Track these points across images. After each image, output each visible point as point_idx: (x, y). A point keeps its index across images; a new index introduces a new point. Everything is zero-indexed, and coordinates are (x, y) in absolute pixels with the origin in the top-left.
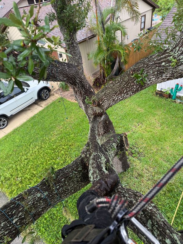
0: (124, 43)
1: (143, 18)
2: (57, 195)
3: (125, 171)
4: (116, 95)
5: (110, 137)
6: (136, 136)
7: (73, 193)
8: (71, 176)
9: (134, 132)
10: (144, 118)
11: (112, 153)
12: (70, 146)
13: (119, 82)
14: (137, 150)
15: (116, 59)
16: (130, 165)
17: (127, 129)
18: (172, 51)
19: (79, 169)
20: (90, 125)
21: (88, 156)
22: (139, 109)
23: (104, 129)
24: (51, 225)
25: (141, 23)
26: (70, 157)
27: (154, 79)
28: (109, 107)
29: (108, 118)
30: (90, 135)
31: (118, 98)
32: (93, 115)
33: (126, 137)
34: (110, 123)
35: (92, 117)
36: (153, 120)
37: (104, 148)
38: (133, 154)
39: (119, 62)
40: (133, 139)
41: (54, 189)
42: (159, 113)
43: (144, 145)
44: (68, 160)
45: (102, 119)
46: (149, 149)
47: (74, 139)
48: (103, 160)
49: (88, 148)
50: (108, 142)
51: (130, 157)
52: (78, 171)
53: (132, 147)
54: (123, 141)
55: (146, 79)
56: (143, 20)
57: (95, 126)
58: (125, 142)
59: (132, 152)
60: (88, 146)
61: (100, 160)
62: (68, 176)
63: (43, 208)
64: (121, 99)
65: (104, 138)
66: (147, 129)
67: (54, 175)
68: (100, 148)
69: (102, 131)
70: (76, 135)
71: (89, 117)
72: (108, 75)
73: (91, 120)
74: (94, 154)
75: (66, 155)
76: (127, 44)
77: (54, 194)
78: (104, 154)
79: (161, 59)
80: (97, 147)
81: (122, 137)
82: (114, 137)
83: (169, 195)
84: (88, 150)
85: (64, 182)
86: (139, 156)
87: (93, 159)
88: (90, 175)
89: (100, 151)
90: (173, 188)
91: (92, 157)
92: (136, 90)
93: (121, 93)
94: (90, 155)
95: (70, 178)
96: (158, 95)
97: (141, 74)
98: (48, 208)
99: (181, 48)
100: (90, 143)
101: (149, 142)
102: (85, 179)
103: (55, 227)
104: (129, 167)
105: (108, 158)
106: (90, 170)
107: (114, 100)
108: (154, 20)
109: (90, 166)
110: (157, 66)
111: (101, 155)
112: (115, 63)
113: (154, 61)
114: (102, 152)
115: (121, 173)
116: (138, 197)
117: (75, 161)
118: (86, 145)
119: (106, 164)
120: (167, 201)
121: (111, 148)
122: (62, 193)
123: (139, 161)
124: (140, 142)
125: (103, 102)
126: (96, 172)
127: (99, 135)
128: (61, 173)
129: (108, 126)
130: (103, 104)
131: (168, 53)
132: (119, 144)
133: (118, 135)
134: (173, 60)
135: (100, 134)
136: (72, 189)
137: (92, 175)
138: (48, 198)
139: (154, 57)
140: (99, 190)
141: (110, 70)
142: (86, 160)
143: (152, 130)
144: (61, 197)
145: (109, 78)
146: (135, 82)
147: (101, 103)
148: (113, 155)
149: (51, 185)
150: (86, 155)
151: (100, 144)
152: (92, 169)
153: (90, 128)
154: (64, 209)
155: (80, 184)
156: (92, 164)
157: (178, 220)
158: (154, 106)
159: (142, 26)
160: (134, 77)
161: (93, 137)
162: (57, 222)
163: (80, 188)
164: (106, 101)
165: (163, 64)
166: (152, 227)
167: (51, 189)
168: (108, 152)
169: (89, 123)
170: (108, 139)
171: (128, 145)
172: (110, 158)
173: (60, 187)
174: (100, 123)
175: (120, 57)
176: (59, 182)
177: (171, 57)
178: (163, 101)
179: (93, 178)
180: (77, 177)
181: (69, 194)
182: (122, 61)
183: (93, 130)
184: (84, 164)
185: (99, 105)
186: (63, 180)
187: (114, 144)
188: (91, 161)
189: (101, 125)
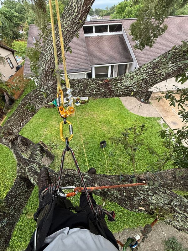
0: (3, 81)
1: (8, 60)
2: (16, 212)
3: (54, 160)
4: (20, 123)
5: (32, 149)
6: (48, 136)
7: (27, 201)
8: (19, 192)
9: (46, 136)
10: (47, 124)
11: (39, 158)
12: (3, 172)
13: (17, 114)
14: (54, 144)
15: (3, 93)
16: (55, 155)
17: (41, 136)
18: (40, 89)
19: (22, 184)
20: (12, 151)
21: (23, 171)
22: (41, 121)
23: (24, 146)
24: (23, 234)
25: (9, 64)
26: (8, 181)
27: (39, 105)
28: (19, 131)
29: (23, 137)
30: (16, 158)
31: (22, 124)
32: (9, 142)
33: (42, 143)
34: (27, 140)
35: (10, 143)
36: (52, 123)
37: (32, 159)
38: (52, 148)
39: (8, 95)
40: (48, 140)
41: (10, 211)
42: (54, 117)
43: (56, 139)
44: (7, 183)
45: (19, 140)
46: (59, 140)
47: (3, 166)
48: (36, 166)
49: (20, 167)
50: (33, 153)
51: (52, 151)
52: (22, 186)
53: (50, 144)
54: (42, 146)
55: (35, 107)
56: (9, 62)
57: (16, 149)
58: (44, 146)
59: (51, 148)
60: (20, 165)
61: (34, 169)
62: (16, 195)
63: (9, 231)
64: (25, 123)
65: (28, 152)
66: (52, 129)
67: (4, 203)
68: (29, 161)
69: (23, 148)
70: (3, 162)
71: (7, 145)
72: (4, 107)
73: (10, 146)
74: (27, 168)
75: (3, 181)
76: (6, 81)
77: (13, 214)
78: (35, 163)
79: (37, 94)
80: (27, 162)
81: (40, 144)
82: (34, 147)
83: (81, 155)
84: (21, 168)
85: (16, 201)
86: (57, 147)
87: (29, 171)
88: (32, 182)
89: (31, 163)
90: (81, 151)
91: (27, 171)
92: (32, 115)
93: (23, 120)
94: (25, 170)
95: (19, 195)
96: (48, 108)
97: (30, 105)
98: (14, 226)
99: (44, 87)
100: (20, 163)
101: (57, 136)
102: (30, 186)
103: (27, 232)
104: (54, 156)
105: (39, 163)
106: (31, 179)
107: (20, 126)
108: (17, 60)
109: (29, 177)
110: (37, 99)
111: (33, 165)
112: (4, 96)
113: (33, 96)
114: (33, 162)
115: (52, 163)
116: (65, 172)
117: (16, 182)
118: (17, 166)
119: (39, 167)
120: (82, 159)
121: (37, 155)
122: (19, 208)
123: (58, 150)
124: (52, 139)
125: (13, 130)
126: (35, 178)
127: (23, 152)
128: (9, 197)
129: (26, 143)
130: (13, 132)
131: (39, 90)
132: (40, 150)
133: (37, 144)
134: (44, 94)
135: (24, 150)
136: (25, 199)
137: (34, 181)
138: (9, 221)
139: (32, 94)
140: (44, 184)
141: (3, 102)
142: (24, 175)
143: (55, 129)
144: (20, 211)
145: (6, 108)
146: (28, 111)
147: (11, 132)
148: (41, 159)
149: (6, 211)
150: (22, 172)
151: (28, 159)
152: (31, 178)
153: (13, 153)
154: (27, 216)
155: (29, 191)
156: (30, 175)
157: (90, 163)
158: (49, 115)
159: (12, 66)
160: (26, 109)
161: (19, 157)
162: (26, 228)
163: (30, 194)
164: (14, 129)
165: (40, 96)
166: (77, 180)
167: (8, 213)
168: (36, 159)
169: (10, 149)
170: (31, 151)
171: (46, 147)
172: (40, 162)
173: (14, 206)
174: (19, 144)
175: (6, 92)
176: (11, 204)
177: (42, 92)
178: (52, 110)
179: (36, 182)
180: (24, 190)
181: (25, 203)
182: (9, 94)
183: (16, 153)
184: (24, 178)
185: (10, 134)
186: (14, 200)
187: (37, 152)
188: (28, 174)
189: (20, 145)
